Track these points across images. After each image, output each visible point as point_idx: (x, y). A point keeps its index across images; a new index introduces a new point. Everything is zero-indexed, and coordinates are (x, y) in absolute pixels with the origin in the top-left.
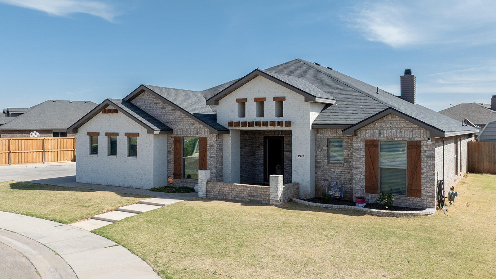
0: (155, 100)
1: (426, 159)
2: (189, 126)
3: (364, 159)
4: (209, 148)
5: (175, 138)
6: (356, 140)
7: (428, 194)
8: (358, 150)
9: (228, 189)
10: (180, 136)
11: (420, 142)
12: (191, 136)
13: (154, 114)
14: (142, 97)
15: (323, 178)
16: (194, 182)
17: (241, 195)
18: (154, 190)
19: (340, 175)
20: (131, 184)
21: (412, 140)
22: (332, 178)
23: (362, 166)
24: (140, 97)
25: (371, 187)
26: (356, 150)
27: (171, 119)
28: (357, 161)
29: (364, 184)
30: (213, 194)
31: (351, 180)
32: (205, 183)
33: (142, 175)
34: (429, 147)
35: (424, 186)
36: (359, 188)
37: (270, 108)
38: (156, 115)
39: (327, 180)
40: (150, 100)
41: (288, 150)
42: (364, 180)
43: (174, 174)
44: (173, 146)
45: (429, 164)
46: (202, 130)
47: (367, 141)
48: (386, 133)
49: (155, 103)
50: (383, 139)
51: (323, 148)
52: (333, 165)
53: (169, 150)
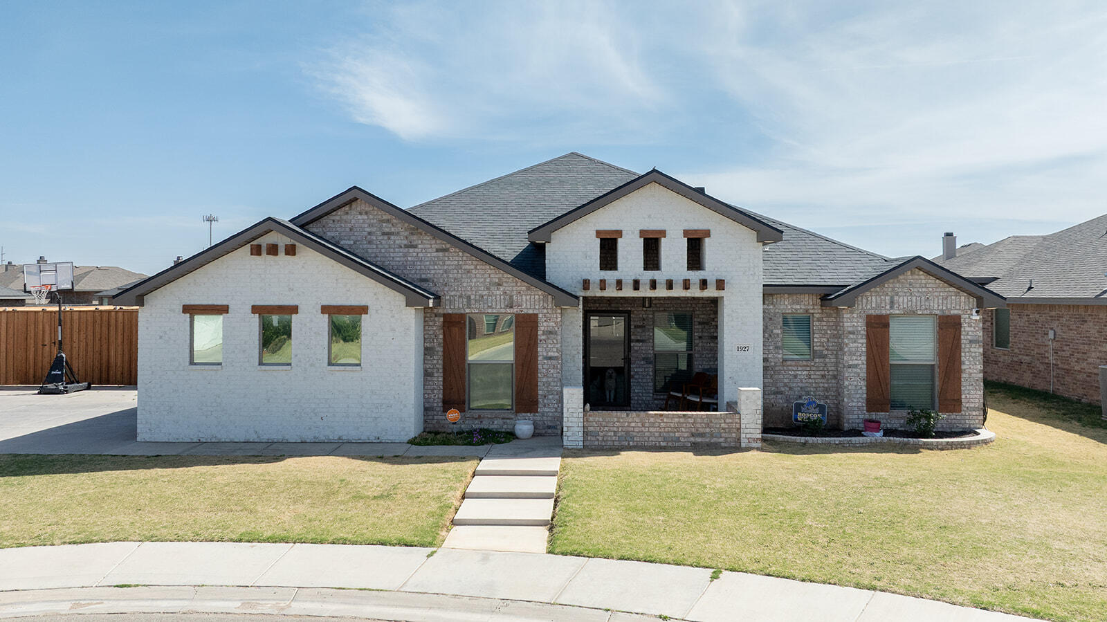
0: (384, 225)
1: (968, 346)
2: (488, 289)
3: (864, 349)
4: (543, 337)
5: (444, 315)
6: (849, 316)
7: (972, 405)
8: (853, 333)
9: (640, 425)
10: (462, 312)
11: (959, 317)
13: (383, 259)
14: (345, 217)
15: (773, 389)
16: (502, 416)
17: (672, 434)
18: (412, 442)
19: (807, 383)
20: (340, 434)
21: (947, 313)
22: (790, 389)
23: (860, 362)
24: (338, 218)
25: (878, 401)
26: (850, 333)
27: (434, 271)
28: (852, 354)
29: (865, 396)
30: (600, 438)
32: (581, 415)
33: (377, 408)
34: (973, 325)
35: (966, 392)
36: (854, 404)
38: (387, 263)
39: (781, 393)
40: (370, 225)
41: (639, 338)
42: (864, 388)
43: (444, 400)
44: (441, 336)
45: (973, 355)
46: (524, 298)
47: (869, 317)
48: (903, 302)
49: (384, 234)
50: (898, 312)
51: (774, 331)
52: (793, 363)
53: (428, 345)
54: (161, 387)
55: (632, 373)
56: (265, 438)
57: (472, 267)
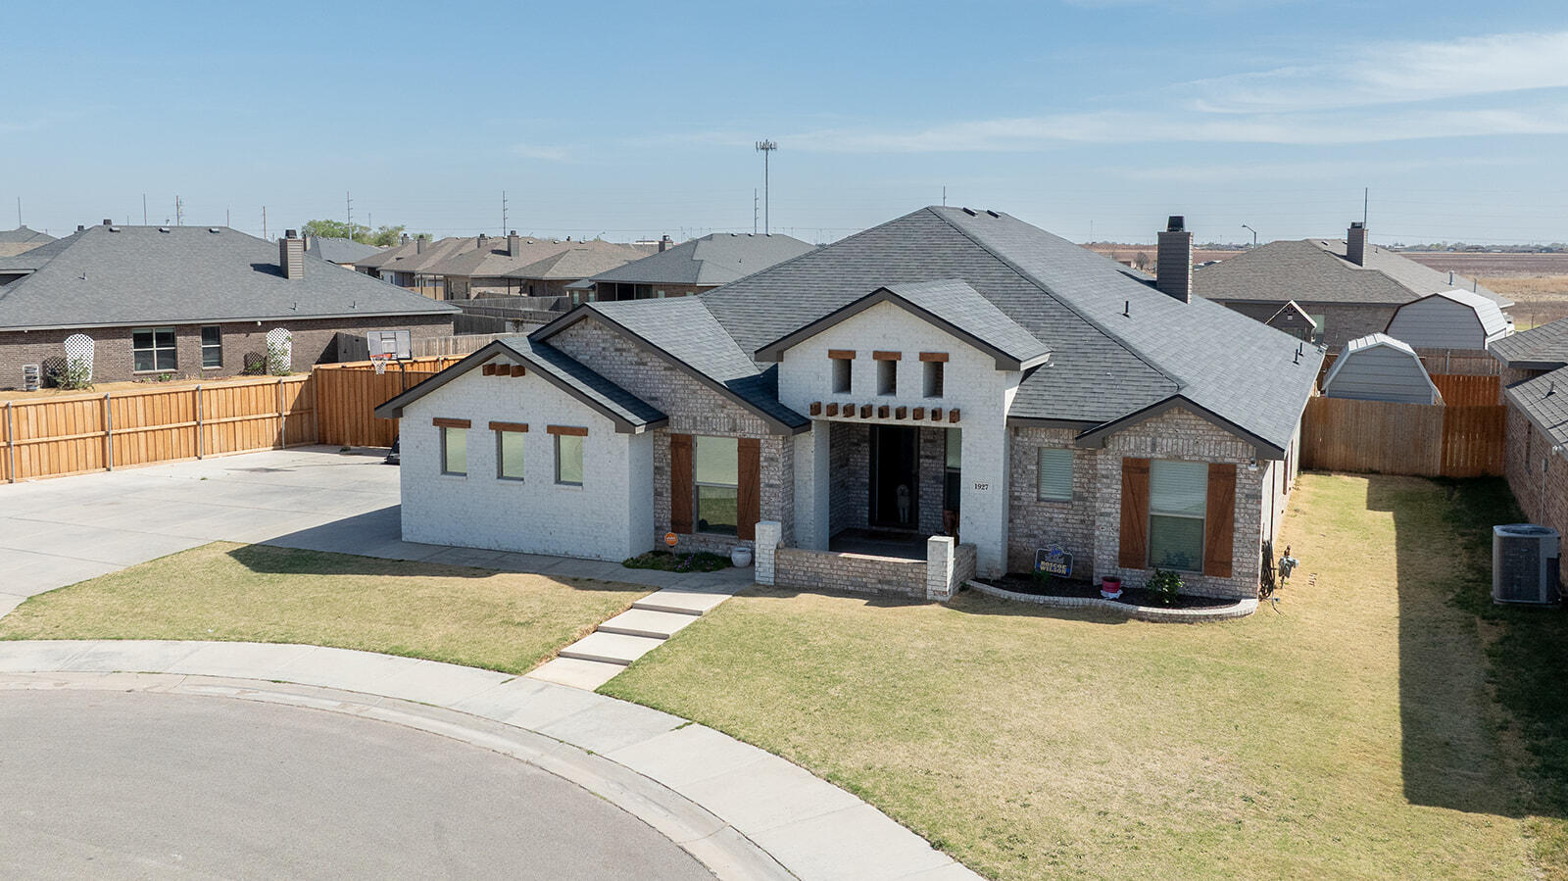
0: (616, 340)
1: (1243, 501)
2: (713, 411)
3: (1119, 496)
4: (765, 464)
5: (673, 436)
6: (1103, 457)
7: (1245, 570)
8: (1108, 477)
9: (828, 567)
10: (689, 433)
11: (1234, 466)
12: (719, 434)
13: (616, 376)
14: (581, 332)
15: (1026, 531)
16: (726, 541)
17: (859, 580)
18: (632, 564)
19: (1063, 527)
20: (566, 549)
21: (1219, 461)
22: (1045, 532)
23: (1114, 510)
24: (575, 332)
25: (1130, 556)
26: (1103, 476)
27: (662, 390)
28: (1105, 500)
29: (1117, 549)
30: (791, 577)
31: (1090, 536)
32: (772, 552)
33: (596, 527)
34: (1252, 477)
35: (1238, 554)
36: (1105, 557)
37: (911, 379)
39: (1035, 536)
40: (604, 341)
41: (928, 453)
42: (1117, 540)
43: (673, 522)
44: (669, 457)
45: (1250, 511)
46: (747, 421)
47: (1126, 460)
48: (1167, 444)
49: (616, 350)
50: (1160, 456)
51: (1029, 467)
52: (1048, 504)
53: (657, 464)
54: (418, 492)
55: (921, 493)
56: (504, 547)
57: (698, 387)
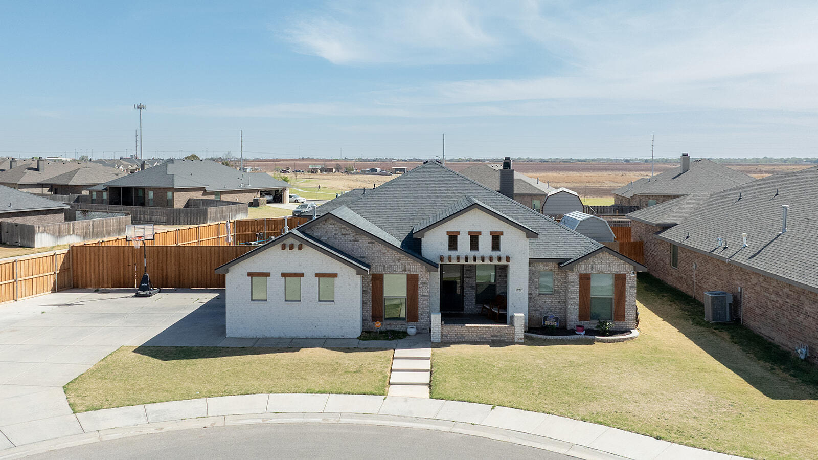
0: (342, 230)
1: (629, 289)
2: (394, 262)
3: (578, 290)
4: (421, 286)
5: (373, 275)
6: (571, 274)
7: (630, 318)
8: (573, 282)
9: (467, 331)
10: (381, 273)
11: (625, 275)
12: (397, 273)
14: (323, 226)
15: (534, 308)
16: (403, 324)
17: (482, 336)
19: (550, 305)
20: (325, 334)
21: (619, 273)
22: (542, 308)
23: (576, 297)
24: (319, 226)
25: (583, 316)
26: (571, 282)
27: (367, 253)
28: (572, 292)
29: (578, 313)
30: (449, 338)
31: (566, 309)
32: (440, 327)
33: (342, 322)
34: (631, 279)
35: (627, 311)
36: (573, 317)
37: (485, 242)
38: (344, 249)
39: (538, 310)
40: (335, 230)
41: (468, 276)
42: (578, 309)
43: (372, 317)
44: (371, 285)
45: (631, 293)
46: (411, 266)
47: (581, 275)
48: (598, 267)
49: (342, 234)
50: (595, 272)
51: (535, 280)
52: (544, 296)
53: (364, 289)
54: (237, 311)
55: (464, 294)
56: (288, 336)
57: (386, 251)
